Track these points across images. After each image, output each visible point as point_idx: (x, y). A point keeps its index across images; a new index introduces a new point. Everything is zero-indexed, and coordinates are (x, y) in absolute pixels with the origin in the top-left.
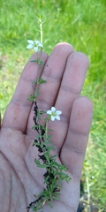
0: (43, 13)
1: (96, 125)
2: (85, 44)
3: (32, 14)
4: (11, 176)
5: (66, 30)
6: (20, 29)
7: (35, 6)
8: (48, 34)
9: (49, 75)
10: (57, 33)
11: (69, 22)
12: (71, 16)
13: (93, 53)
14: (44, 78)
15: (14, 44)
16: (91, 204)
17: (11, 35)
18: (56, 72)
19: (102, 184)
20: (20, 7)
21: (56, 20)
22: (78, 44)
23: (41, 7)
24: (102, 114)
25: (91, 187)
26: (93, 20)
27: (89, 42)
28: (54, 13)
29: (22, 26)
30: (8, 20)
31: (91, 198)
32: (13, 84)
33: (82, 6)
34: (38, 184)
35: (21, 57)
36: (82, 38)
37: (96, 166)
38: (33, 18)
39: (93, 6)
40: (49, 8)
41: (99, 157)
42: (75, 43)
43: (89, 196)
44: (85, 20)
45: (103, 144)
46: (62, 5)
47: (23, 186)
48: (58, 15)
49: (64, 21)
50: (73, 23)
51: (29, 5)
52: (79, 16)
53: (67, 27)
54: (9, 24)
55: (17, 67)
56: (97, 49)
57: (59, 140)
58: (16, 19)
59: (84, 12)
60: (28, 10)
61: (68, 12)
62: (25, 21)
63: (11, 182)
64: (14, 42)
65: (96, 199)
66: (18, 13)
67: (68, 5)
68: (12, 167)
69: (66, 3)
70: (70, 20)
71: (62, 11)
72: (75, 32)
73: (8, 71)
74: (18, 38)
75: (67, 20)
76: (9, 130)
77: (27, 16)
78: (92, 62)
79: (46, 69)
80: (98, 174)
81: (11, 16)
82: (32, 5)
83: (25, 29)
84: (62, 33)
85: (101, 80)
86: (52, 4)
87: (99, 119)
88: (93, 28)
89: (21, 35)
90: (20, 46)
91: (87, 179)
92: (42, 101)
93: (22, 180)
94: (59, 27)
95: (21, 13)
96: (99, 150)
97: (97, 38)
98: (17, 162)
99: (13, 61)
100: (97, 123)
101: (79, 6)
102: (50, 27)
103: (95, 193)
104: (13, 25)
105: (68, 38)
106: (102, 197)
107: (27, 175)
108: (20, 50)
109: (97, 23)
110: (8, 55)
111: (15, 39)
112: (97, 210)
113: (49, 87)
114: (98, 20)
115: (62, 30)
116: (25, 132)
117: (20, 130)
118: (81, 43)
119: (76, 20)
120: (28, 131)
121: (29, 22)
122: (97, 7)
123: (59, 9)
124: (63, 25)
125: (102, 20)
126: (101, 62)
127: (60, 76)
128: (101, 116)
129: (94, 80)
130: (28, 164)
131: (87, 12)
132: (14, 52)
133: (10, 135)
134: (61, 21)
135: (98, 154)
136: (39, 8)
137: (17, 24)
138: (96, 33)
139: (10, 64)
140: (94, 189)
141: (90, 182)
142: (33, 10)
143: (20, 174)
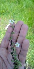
0: (13, 4)
1: (30, 41)
2: (26, 14)
3: (9, 4)
4: (3, 63)
5: (20, 10)
6: (5, 9)
7: (10, 2)
8: (14, 11)
9: (16, 31)
10: (17, 11)
11: (21, 7)
12: (22, 5)
13: (29, 17)
14: (14, 32)
15: (3, 14)
16: (28, 67)
17: (2, 11)
18: (18, 30)
19: (32, 60)
20: (5, 2)
21: (17, 7)
22: (24, 14)
23: (12, 2)
24: (32, 37)
25: (28, 61)
26: (29, 7)
27: (28, 14)
28: (16, 4)
29: (6, 8)
30: (2, 6)
31: (28, 65)
32: (3, 28)
33: (25, 2)
34: (11, 66)
35: (5, 18)
36: (25, 13)
37: (30, 54)
38: (9, 6)
39: (29, 2)
40: (15, 2)
41: (31, 51)
42: (23, 14)
43: (27, 64)
44: (26, 7)
45: (32, 47)
46: (19, 2)
47: (6, 66)
48: (17, 5)
49: (19, 7)
50: (22, 7)
51: (8, 1)
52: (24, 5)
53: (21, 9)
54: (2, 8)
55: (4, 22)
56: (30, 16)
57: (18, 52)
58: (4, 6)
59: (26, 4)
60: (8, 3)
61: (21, 4)
62: (7, 7)
63: (3, 65)
64: (3, 13)
65: (30, 65)
66: (5, 4)
67: (21, 2)
68: (3, 60)
69: (20, 1)
70: (22, 6)
71: (19, 4)
72: (23, 10)
73: (1, 23)
74: (5, 12)
75: (20, 6)
76: (2, 48)
77: (7, 5)
78: (29, 20)
79: (15, 29)
80: (30, 57)
81: (2, 5)
82: (9, 2)
83: (7, 9)
84: (19, 11)
85: (31, 26)
86: (16, 1)
87: (31, 39)
88: (29, 9)
89: (5, 11)
90: (5, 15)
91: (27, 59)
92: (13, 39)
93: (6, 64)
94: (18, 9)
95: (6, 4)
96: (31, 49)
97: (30, 12)
98: (5, 59)
99: (3, 20)
100: (30, 40)
101: (24, 2)
102: (15, 9)
103: (29, 63)
104: (3, 8)
105: (21, 12)
106: (32, 64)
107: (8, 63)
108: (5, 16)
109: (30, 8)
110: (1, 18)
111: (4, 13)
112: (30, 68)
113: (15, 35)
114: (30, 7)
115: (19, 10)
116: (7, 49)
117: (6, 48)
118: (25, 14)
119: (23, 7)
120: (8, 49)
121: (8, 7)
122: (30, 2)
123: (18, 3)
124: (19, 8)
125: (32, 7)
126: (31, 20)
127: (19, 31)
128: (31, 38)
129: (29, 26)
130: (8, 59)
131: (27, 4)
132: (3, 17)
133: (3, 50)
134: (18, 7)
135: (30, 50)
136: (11, 2)
137: (4, 8)
138: (30, 11)
139: (2, 21)
140: (29, 62)
141: (28, 60)
142: (9, 3)
143: (6, 63)
